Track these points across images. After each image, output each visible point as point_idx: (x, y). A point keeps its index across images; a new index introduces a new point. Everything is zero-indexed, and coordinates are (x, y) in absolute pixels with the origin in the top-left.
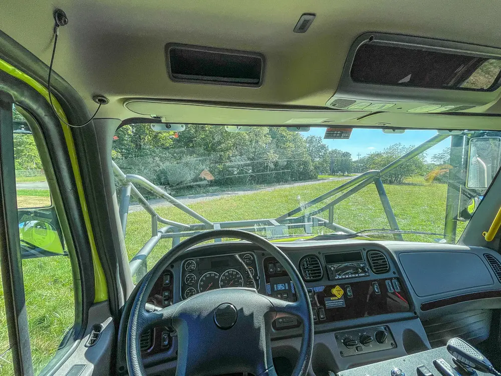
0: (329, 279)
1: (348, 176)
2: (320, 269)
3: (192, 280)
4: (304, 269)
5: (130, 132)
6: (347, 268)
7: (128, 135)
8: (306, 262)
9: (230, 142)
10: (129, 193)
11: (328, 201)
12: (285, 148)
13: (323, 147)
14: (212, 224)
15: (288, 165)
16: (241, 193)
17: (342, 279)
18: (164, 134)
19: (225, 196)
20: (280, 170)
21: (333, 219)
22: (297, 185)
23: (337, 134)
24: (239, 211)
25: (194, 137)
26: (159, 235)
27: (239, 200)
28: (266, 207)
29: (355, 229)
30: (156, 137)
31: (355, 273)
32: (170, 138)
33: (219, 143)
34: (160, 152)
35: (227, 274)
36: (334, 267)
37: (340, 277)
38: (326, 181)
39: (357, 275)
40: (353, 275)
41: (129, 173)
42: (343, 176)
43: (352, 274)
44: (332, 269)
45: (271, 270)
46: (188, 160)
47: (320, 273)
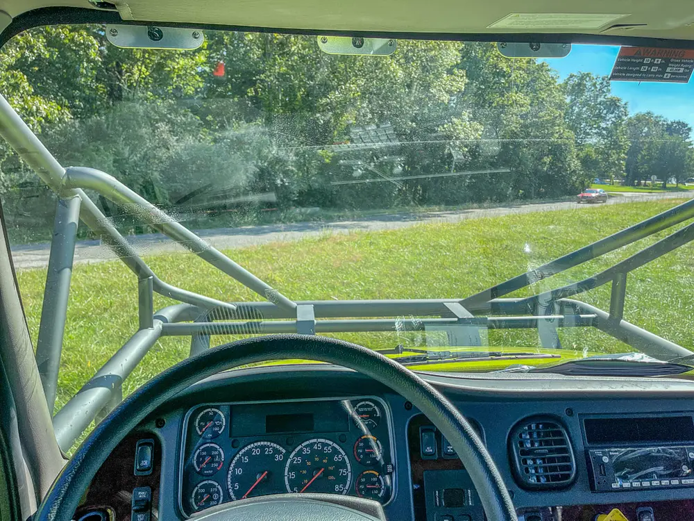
0: (592, 488)
1: (676, 189)
2: (568, 459)
3: (212, 461)
4: (524, 453)
5: (93, 53)
6: (651, 460)
7: (89, 61)
8: (531, 434)
9: (355, 87)
10: (74, 217)
11: (614, 257)
12: (503, 106)
13: (613, 105)
14: (294, 304)
15: (507, 155)
16: (376, 226)
17: (632, 490)
18: (181, 62)
19: (336, 233)
20: (485, 168)
21: (622, 305)
22: (528, 209)
23: (651, 65)
24: (372, 273)
25: (259, 72)
26: (158, 325)
27: (371, 244)
28: (442, 266)
29: (685, 336)
30: (160, 67)
31: (671, 476)
32: (197, 73)
33: (326, 88)
34: (171, 109)
35: (307, 451)
36: (610, 454)
37: (626, 485)
38: (611, 202)
39: (675, 482)
40: (665, 482)
41: (77, 161)
42: (664, 188)
43: (661, 477)
44: (606, 459)
45: (429, 450)
46: (243, 132)
47: (569, 468)
